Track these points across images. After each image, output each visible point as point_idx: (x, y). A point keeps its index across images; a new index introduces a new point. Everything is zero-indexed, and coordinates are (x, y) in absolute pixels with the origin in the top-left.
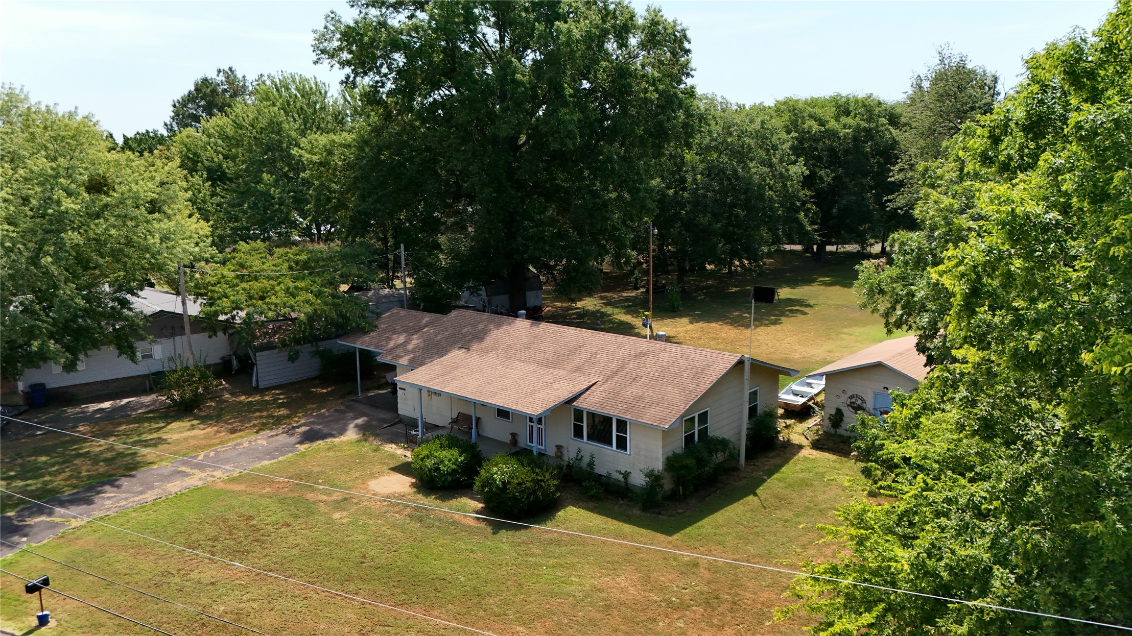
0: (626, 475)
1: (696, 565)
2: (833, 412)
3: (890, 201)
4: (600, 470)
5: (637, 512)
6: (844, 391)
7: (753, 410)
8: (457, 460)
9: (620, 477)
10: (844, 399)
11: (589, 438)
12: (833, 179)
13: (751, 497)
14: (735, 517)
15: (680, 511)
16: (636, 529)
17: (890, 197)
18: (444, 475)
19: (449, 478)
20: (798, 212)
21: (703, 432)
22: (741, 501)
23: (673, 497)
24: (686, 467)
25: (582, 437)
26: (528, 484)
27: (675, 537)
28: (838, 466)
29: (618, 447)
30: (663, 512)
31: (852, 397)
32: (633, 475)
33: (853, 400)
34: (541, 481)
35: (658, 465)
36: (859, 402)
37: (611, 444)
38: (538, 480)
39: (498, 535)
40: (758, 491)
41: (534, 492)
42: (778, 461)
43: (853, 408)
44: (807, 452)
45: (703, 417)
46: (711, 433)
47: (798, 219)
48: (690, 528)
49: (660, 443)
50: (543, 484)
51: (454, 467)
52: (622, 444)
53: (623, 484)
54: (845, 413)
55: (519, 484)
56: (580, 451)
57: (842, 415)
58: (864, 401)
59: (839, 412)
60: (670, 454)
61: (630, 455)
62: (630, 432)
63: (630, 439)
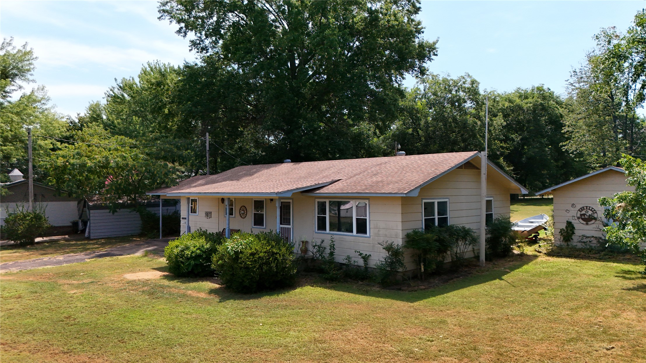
0: (366, 258)
1: (443, 322)
2: (564, 226)
3: (565, 146)
4: (340, 258)
5: (376, 289)
6: (573, 205)
7: (489, 217)
8: (203, 246)
9: (361, 262)
10: (574, 212)
11: (331, 230)
12: (521, 140)
13: (497, 281)
14: (482, 292)
15: (423, 287)
17: (564, 144)
18: (188, 259)
19: (193, 262)
20: (499, 159)
21: (443, 221)
22: (487, 283)
23: (416, 276)
24: (427, 240)
25: (325, 229)
26: (261, 255)
27: (416, 304)
29: (358, 232)
30: (403, 288)
31: (582, 209)
32: (372, 258)
33: (583, 212)
34: (277, 253)
35: (399, 241)
36: (590, 213)
37: (352, 231)
38: (273, 254)
39: (223, 303)
40: (503, 277)
41: (267, 263)
42: (518, 263)
43: (584, 220)
44: (543, 258)
45: (443, 207)
46: (450, 223)
47: (499, 162)
48: (434, 298)
49: (399, 218)
50: (278, 256)
51: (198, 251)
52: (362, 227)
53: (363, 269)
54: (575, 226)
55: (252, 254)
56: (323, 241)
57: (574, 228)
58: (594, 211)
59: (569, 224)
60: (410, 231)
61: (369, 237)
62: (369, 213)
63: (370, 221)
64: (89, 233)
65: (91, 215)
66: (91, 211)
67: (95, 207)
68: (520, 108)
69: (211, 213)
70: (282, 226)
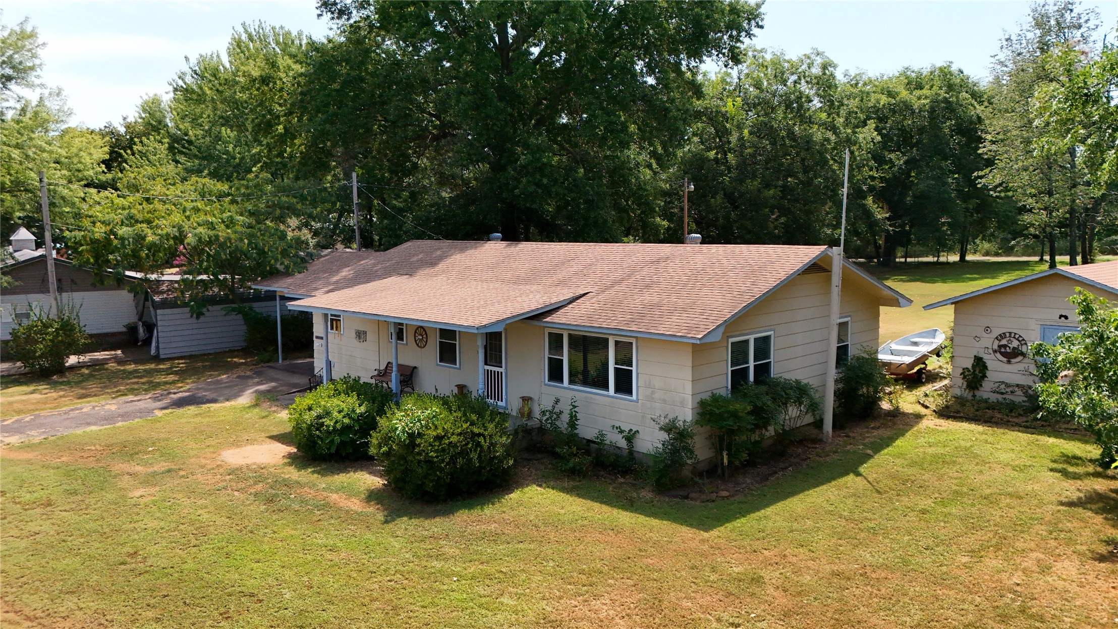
0: (630, 437)
2: (969, 364)
3: (981, 177)
4: (587, 431)
5: (646, 494)
6: (987, 329)
7: (842, 351)
8: (354, 411)
9: (623, 443)
10: (988, 342)
11: (571, 382)
12: (906, 163)
13: (851, 477)
14: (824, 504)
15: (725, 494)
16: (642, 519)
17: (981, 173)
18: (329, 433)
19: (337, 439)
20: (865, 198)
21: (763, 370)
22: (833, 483)
23: (713, 471)
24: (734, 415)
25: (561, 380)
26: (454, 439)
27: (714, 533)
28: (990, 439)
29: (618, 390)
30: (693, 495)
31: (1002, 336)
32: (640, 436)
33: (1004, 342)
34: (479, 435)
35: (686, 414)
36: (1015, 344)
37: (606, 387)
38: (474, 435)
39: (391, 525)
40: (861, 469)
41: (464, 453)
42: (885, 433)
43: (1003, 354)
44: (930, 422)
45: (763, 346)
46: (776, 372)
47: (864, 205)
48: (743, 520)
49: (687, 374)
50: (481, 440)
51: (346, 421)
52: (624, 384)
53: (625, 453)
54: (989, 364)
55: (439, 438)
56: (557, 401)
57: (985, 367)
58: (1023, 342)
59: (979, 362)
60: (706, 396)
61: (637, 401)
62: (637, 361)
63: (637, 374)
64: (158, 348)
65: (159, 318)
66: (159, 312)
67: (165, 304)
68: (907, 106)
69: (365, 333)
70: (487, 367)
